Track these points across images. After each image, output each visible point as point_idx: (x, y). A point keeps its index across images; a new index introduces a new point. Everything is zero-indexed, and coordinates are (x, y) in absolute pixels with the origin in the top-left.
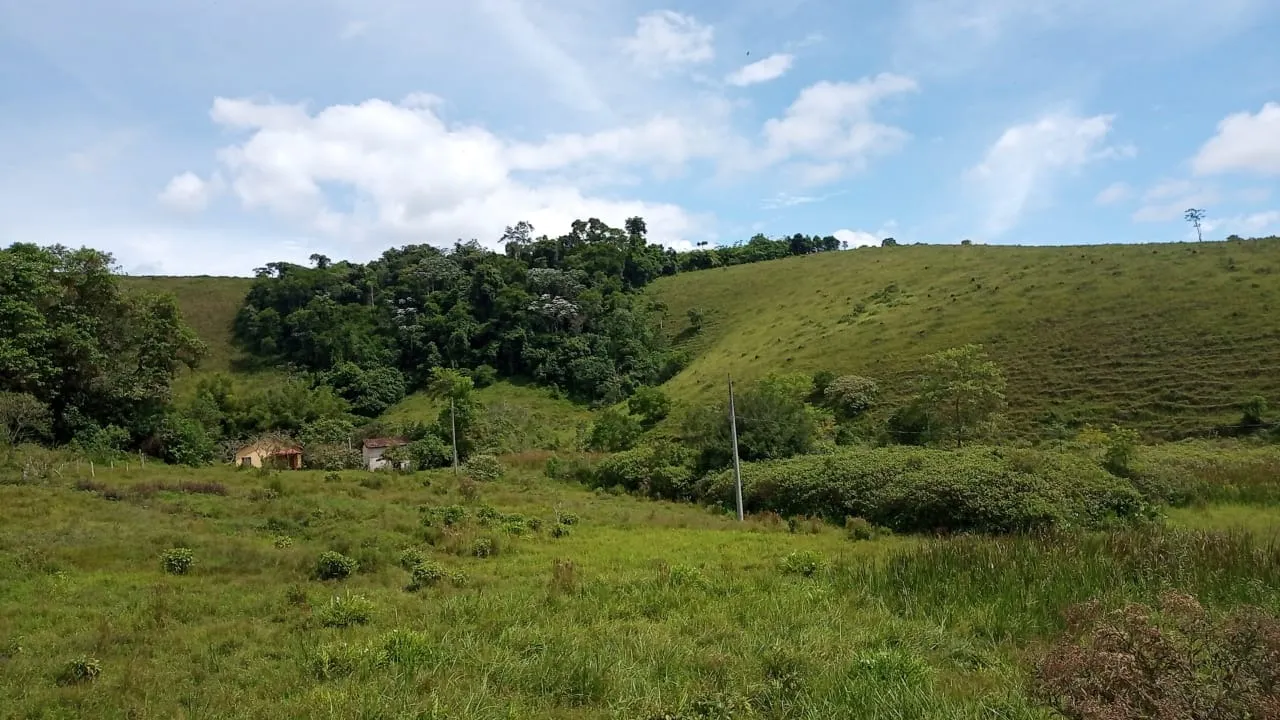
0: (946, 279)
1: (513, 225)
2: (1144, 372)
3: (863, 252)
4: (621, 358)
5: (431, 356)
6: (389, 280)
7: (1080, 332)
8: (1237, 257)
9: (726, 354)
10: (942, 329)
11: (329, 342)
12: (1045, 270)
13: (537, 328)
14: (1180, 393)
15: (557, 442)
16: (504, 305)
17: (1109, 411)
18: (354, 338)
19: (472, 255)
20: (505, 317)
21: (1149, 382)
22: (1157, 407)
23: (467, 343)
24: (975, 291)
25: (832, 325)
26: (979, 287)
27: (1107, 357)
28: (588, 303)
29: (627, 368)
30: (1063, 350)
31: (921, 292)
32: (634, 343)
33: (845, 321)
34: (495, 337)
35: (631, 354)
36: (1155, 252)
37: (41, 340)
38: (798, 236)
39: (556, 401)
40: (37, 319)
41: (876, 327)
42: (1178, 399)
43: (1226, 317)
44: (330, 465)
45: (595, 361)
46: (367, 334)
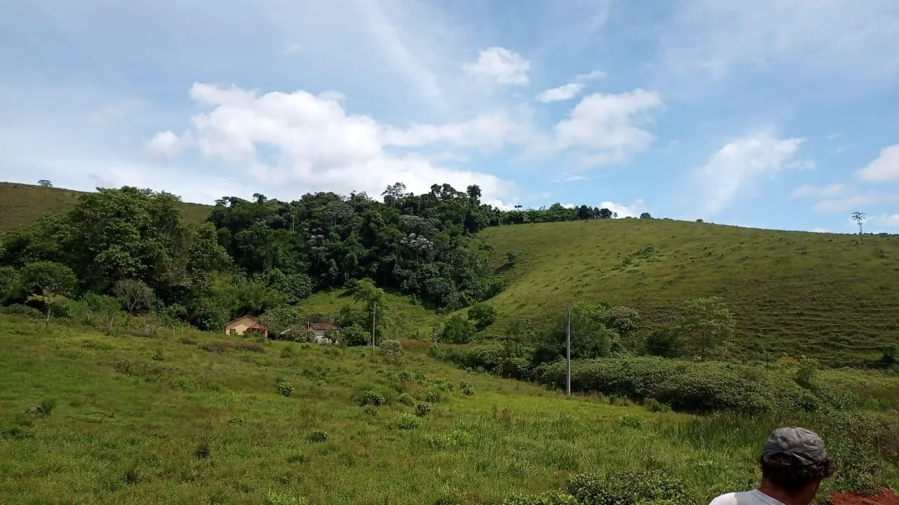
0: (686, 246)
1: (392, 185)
2: (819, 321)
3: (628, 222)
4: (459, 280)
5: (331, 269)
6: (306, 214)
7: (778, 290)
8: (886, 248)
9: (533, 284)
10: (685, 280)
11: (263, 253)
12: (755, 246)
13: (405, 256)
14: (842, 337)
15: (418, 333)
16: (384, 238)
17: (794, 344)
18: (280, 252)
19: (362, 202)
20: (384, 247)
21: (822, 328)
22: (826, 344)
23: (357, 262)
24: (707, 256)
25: (608, 271)
26: (710, 254)
27: (795, 309)
28: (440, 241)
29: (464, 288)
30: (765, 302)
31: (670, 253)
32: (469, 271)
33: (617, 269)
34: (377, 260)
35: (467, 278)
36: (830, 240)
37: (136, 248)
38: (584, 207)
39: (413, 306)
40: (136, 234)
41: (639, 275)
42: (841, 340)
43: (875, 289)
44: (297, 339)
45: (442, 281)
46: (289, 250)
